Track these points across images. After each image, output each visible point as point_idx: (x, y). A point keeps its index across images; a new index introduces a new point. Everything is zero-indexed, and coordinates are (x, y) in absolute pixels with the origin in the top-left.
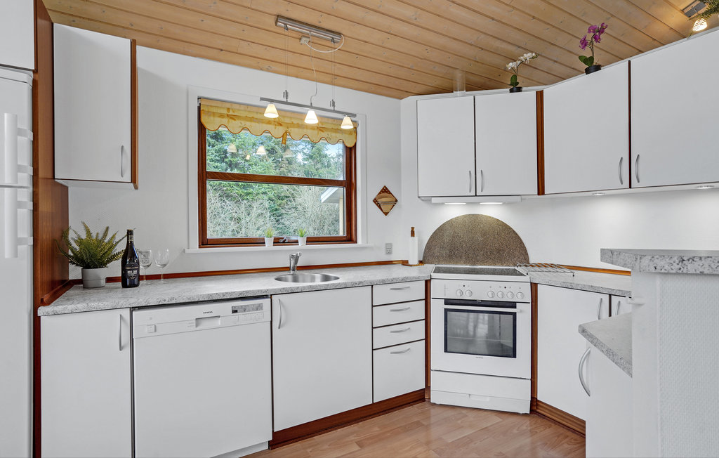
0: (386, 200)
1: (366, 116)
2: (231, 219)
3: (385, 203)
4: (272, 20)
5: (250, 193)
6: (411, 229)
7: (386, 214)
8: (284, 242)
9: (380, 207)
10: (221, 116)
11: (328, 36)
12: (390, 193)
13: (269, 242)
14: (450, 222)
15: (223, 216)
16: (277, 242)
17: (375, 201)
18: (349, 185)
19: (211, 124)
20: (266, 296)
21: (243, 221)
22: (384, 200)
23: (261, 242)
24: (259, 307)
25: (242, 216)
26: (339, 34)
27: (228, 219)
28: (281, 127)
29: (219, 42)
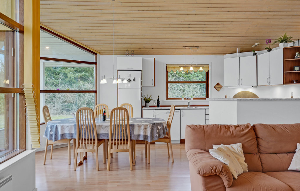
0: (219, 87)
1: (212, 62)
2: (180, 90)
3: (218, 88)
4: (182, 47)
5: (190, 77)
6: (225, 96)
7: (218, 91)
8: (187, 99)
9: (216, 89)
10: (171, 68)
11: (196, 48)
12: (220, 85)
13: (183, 99)
14: (238, 93)
15: (176, 89)
16: (185, 99)
17: (215, 87)
18: (207, 82)
19: (169, 70)
20: (179, 110)
21: (186, 91)
22: (217, 87)
23: (181, 99)
24: (178, 112)
25: (186, 89)
26: (199, 47)
27: (179, 90)
28: (186, 69)
29: (171, 52)
